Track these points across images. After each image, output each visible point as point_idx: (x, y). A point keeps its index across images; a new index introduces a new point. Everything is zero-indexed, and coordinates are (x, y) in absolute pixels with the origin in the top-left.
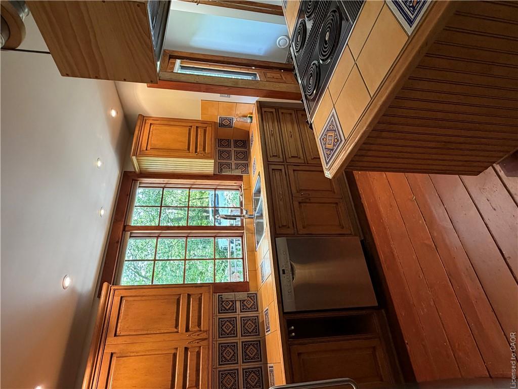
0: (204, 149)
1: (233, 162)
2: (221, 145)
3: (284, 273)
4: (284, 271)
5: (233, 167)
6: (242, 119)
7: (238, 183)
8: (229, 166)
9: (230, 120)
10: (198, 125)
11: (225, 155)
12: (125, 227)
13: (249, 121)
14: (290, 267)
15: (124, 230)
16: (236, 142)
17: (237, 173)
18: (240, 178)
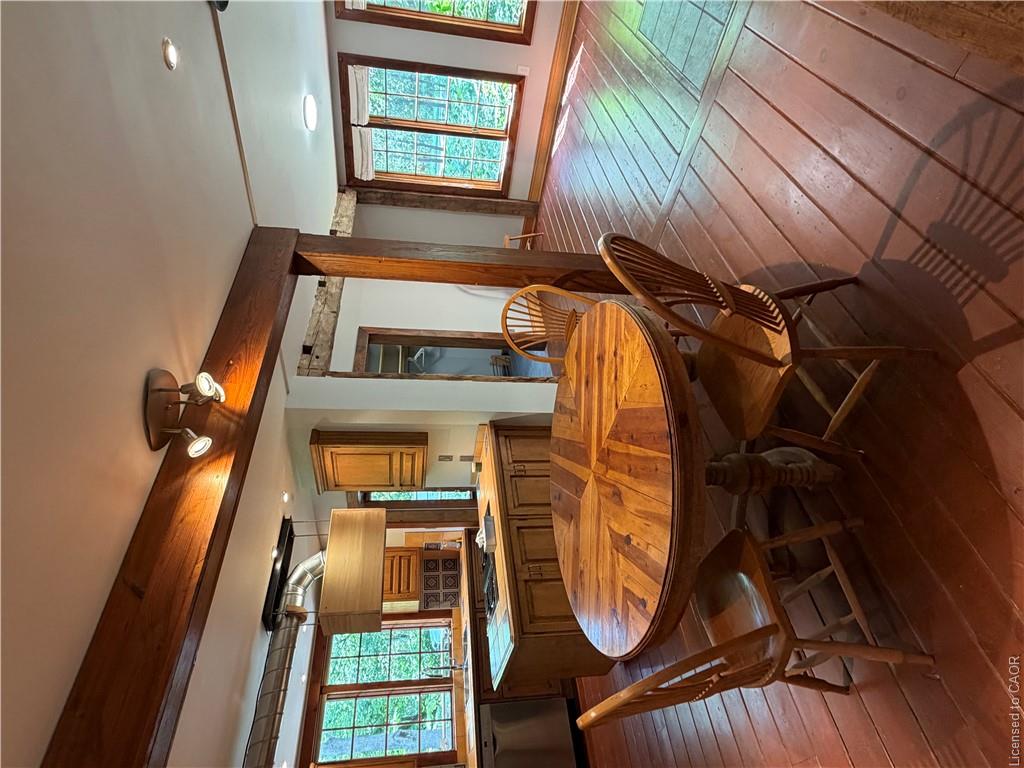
0: (408, 588)
1: (441, 591)
2: (427, 569)
3: (486, 745)
4: (486, 743)
5: (441, 599)
6: (451, 544)
7: (447, 620)
8: (436, 597)
9: (438, 545)
10: (401, 554)
11: (432, 582)
12: (322, 688)
13: (458, 545)
14: (492, 740)
15: (321, 693)
16: (445, 561)
17: (445, 606)
18: (448, 614)
